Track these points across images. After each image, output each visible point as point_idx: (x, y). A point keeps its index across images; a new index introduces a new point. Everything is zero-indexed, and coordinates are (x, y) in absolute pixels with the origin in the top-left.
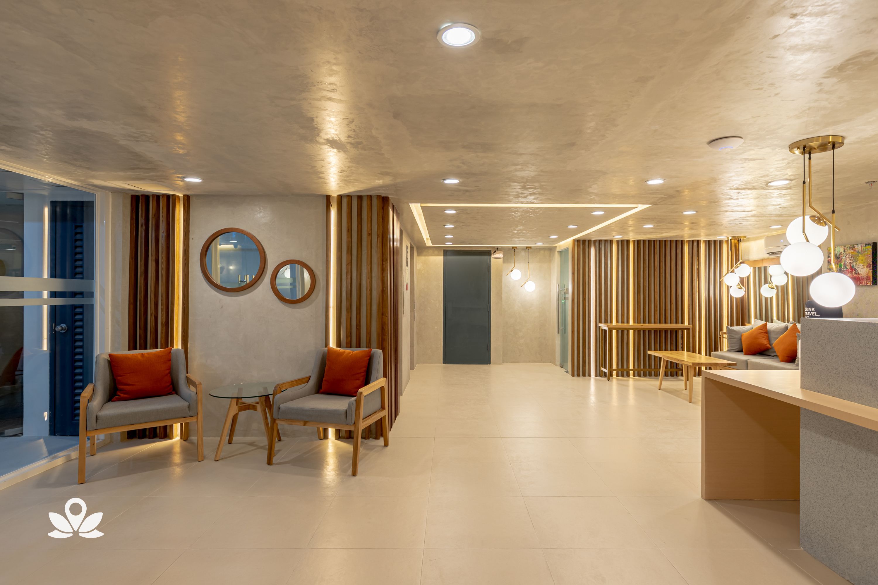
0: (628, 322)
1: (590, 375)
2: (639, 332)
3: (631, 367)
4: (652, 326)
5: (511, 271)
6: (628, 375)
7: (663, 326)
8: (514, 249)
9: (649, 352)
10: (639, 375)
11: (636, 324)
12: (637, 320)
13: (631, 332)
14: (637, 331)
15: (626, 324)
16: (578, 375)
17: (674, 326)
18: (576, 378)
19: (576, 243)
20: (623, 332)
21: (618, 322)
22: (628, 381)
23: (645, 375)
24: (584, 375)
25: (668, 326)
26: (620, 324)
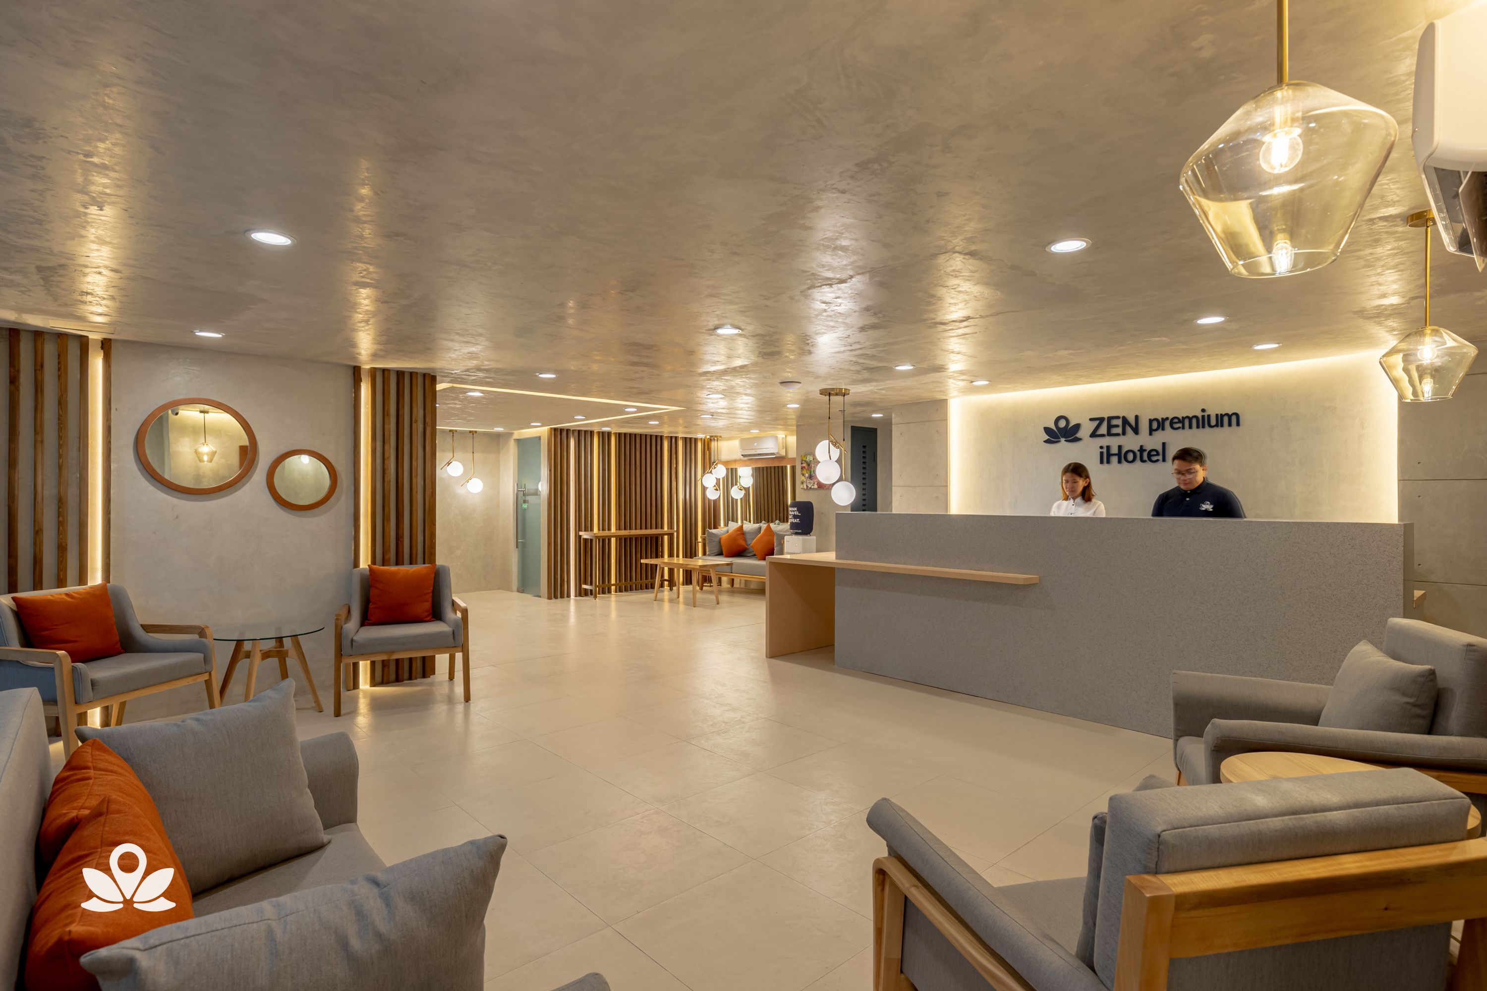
0: (609, 529)
1: (569, 596)
2: (620, 539)
3: (613, 581)
4: (634, 532)
5: (449, 464)
6: (609, 592)
7: (644, 532)
8: (452, 433)
9: (643, 561)
10: (621, 591)
11: (618, 531)
12: (619, 528)
13: (613, 540)
14: (619, 539)
15: (607, 532)
16: (556, 597)
17: (654, 531)
18: (553, 600)
19: (553, 432)
20: (604, 540)
21: (599, 530)
22: (610, 597)
23: (626, 590)
24: (562, 597)
25: (649, 532)
26: (601, 532)
